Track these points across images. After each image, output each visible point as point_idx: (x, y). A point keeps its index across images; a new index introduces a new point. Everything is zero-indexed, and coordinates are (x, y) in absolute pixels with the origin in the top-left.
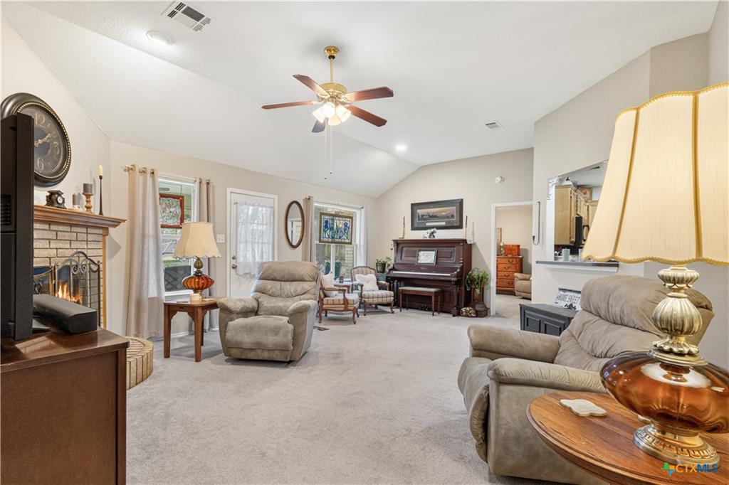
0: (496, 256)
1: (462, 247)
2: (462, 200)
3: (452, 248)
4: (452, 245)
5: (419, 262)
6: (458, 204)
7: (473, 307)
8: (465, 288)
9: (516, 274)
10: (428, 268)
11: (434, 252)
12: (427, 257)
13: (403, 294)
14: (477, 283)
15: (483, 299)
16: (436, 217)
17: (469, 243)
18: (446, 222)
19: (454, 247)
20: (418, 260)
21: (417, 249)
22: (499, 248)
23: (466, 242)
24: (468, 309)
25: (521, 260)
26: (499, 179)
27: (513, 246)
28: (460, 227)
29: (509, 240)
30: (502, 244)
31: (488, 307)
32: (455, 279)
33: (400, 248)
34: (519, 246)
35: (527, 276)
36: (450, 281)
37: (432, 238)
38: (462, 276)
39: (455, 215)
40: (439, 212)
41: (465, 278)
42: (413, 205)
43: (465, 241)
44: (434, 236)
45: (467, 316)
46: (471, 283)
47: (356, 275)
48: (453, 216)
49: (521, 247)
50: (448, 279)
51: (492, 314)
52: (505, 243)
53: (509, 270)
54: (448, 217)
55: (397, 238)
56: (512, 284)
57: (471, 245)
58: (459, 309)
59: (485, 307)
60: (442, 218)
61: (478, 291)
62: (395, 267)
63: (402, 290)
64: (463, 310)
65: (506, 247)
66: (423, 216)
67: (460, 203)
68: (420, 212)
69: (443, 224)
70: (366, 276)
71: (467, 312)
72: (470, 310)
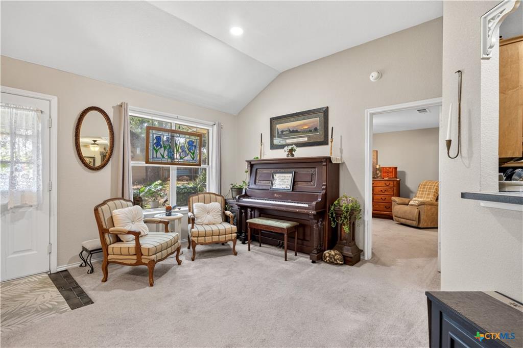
0: (372, 179)
1: (324, 168)
2: (328, 107)
3: (313, 170)
4: (313, 165)
5: (274, 187)
6: (322, 114)
7: (341, 250)
8: (330, 224)
9: (393, 198)
10: (283, 195)
11: (291, 175)
12: (283, 181)
13: (251, 229)
14: (346, 218)
15: (353, 239)
16: (297, 131)
17: (334, 162)
18: (309, 137)
19: (315, 168)
20: (272, 184)
21: (273, 171)
22: (375, 171)
23: (331, 161)
24: (333, 253)
25: (399, 183)
26: (375, 74)
27: (390, 168)
28: (325, 142)
29: (385, 162)
30: (378, 167)
31: (361, 248)
32: (314, 212)
33: (254, 170)
34: (396, 168)
35: (406, 200)
36: (308, 214)
37: (290, 157)
38: (325, 207)
39: (319, 128)
40: (301, 125)
41: (330, 209)
42: (272, 120)
43: (328, 160)
44: (293, 155)
46: (337, 217)
47: (194, 204)
48: (316, 130)
49: (398, 170)
50: (306, 211)
51: (366, 258)
52: (381, 166)
53: (386, 193)
54: (310, 131)
55: (251, 158)
56: (389, 208)
57: (338, 166)
58: (320, 251)
59: (357, 248)
60: (305, 132)
61: (346, 229)
62: (248, 194)
63: (250, 223)
64: (327, 253)
65: (382, 170)
66: (282, 132)
67: (325, 112)
68: (280, 127)
69: (306, 139)
70: (207, 205)
71: (331, 256)
72: (336, 254)
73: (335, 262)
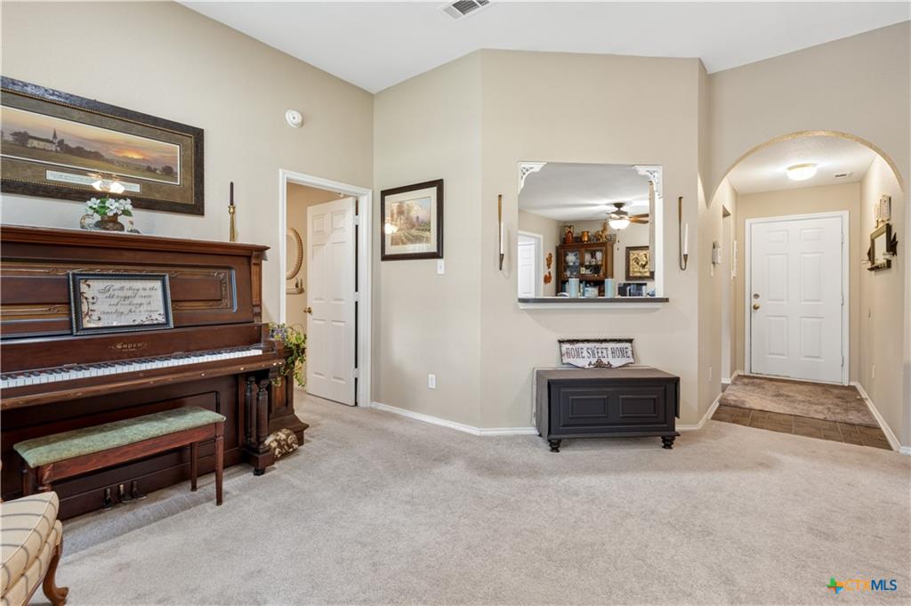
2: (201, 131)
12: (127, 303)
18: (145, 185)
19: (230, 268)
24: (282, 435)
39: (179, 170)
44: (122, 227)
45: (285, 455)
48: (169, 172)
54: (151, 170)
71: (283, 443)
72: (288, 436)
73: (291, 450)
